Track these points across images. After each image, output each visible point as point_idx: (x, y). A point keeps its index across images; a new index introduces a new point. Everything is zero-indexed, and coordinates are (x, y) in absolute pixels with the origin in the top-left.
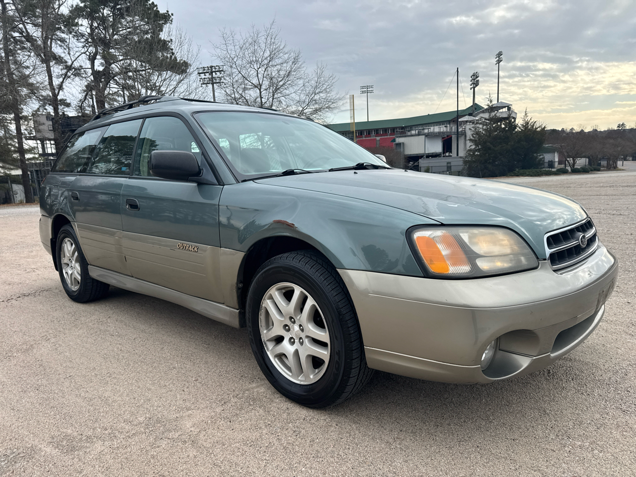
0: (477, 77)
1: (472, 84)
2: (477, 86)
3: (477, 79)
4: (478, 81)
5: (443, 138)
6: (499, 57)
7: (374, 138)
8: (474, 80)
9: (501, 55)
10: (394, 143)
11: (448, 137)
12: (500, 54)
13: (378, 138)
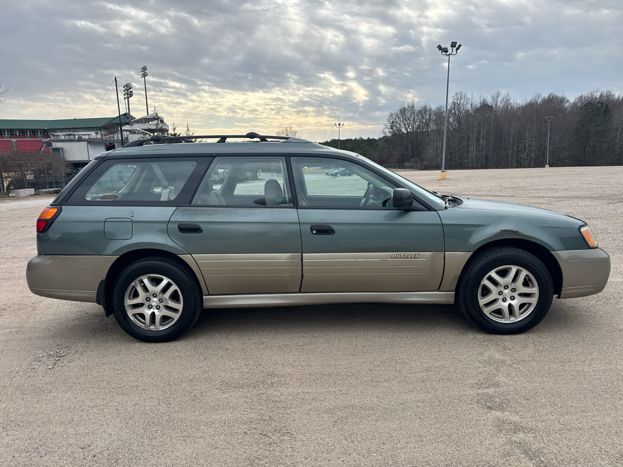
0: (130, 88)
1: (126, 94)
2: (131, 96)
3: (131, 90)
4: (131, 92)
5: (106, 145)
6: (144, 71)
7: (9, 139)
8: (127, 90)
9: (146, 69)
10: (51, 147)
11: (111, 145)
12: (144, 69)
13: (14, 140)
